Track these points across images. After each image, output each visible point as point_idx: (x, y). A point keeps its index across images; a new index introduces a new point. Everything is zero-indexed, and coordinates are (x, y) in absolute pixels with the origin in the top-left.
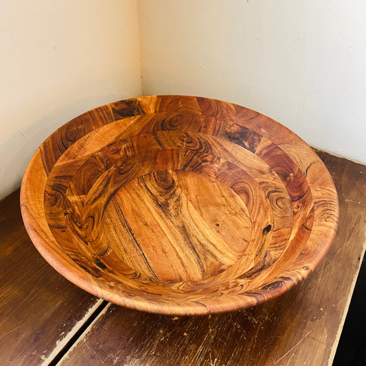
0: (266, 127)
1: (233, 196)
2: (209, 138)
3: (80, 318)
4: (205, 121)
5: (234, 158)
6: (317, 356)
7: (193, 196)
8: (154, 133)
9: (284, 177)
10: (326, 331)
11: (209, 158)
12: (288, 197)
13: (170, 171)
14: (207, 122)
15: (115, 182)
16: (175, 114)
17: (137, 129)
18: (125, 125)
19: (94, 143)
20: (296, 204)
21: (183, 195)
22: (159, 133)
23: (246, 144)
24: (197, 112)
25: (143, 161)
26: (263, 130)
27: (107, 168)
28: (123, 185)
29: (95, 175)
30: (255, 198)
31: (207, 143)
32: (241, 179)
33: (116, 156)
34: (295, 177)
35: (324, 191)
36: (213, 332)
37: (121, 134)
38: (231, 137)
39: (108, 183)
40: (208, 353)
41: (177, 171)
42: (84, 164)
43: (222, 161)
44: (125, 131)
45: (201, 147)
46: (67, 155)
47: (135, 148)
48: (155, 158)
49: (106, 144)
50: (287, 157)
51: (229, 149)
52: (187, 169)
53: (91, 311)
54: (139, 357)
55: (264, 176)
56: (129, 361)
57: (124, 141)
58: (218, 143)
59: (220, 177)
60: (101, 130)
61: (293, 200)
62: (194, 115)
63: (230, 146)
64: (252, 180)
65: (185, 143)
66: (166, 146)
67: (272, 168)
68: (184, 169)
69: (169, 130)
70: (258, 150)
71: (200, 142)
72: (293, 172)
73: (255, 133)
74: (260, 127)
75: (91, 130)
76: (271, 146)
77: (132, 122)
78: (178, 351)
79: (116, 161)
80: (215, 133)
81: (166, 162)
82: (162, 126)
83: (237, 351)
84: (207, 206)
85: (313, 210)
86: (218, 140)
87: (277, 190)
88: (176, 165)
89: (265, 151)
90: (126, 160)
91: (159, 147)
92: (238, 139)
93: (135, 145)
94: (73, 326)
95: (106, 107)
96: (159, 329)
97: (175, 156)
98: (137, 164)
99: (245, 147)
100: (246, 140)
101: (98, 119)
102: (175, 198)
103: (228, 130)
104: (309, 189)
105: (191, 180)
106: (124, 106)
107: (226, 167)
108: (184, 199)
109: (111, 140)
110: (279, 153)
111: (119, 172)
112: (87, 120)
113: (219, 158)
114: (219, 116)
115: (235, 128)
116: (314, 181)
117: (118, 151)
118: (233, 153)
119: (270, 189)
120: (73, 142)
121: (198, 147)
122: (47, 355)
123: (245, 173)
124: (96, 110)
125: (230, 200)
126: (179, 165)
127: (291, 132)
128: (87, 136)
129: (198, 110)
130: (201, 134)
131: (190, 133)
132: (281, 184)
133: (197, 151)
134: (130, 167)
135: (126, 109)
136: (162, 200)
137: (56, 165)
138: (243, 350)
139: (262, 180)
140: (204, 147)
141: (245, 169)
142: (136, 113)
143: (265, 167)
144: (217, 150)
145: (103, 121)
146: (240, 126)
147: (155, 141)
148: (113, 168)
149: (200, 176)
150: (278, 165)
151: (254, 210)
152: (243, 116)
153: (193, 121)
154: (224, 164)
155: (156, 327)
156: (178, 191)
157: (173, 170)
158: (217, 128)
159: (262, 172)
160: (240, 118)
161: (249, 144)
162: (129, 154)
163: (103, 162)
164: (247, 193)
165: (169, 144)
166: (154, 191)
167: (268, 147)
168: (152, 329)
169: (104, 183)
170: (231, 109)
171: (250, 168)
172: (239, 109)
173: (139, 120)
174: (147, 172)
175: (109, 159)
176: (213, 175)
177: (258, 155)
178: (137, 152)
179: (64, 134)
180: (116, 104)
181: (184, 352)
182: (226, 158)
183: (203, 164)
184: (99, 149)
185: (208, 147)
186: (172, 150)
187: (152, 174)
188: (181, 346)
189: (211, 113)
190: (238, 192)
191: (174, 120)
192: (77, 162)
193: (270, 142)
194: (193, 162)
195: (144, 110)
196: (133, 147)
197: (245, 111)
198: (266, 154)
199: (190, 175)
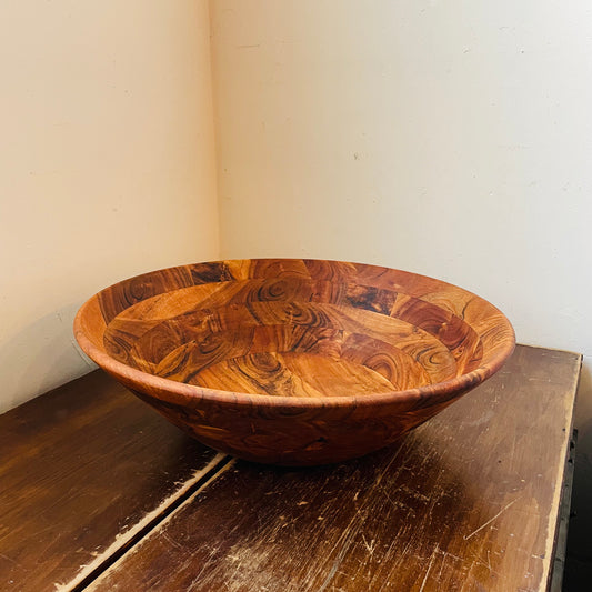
0: (400, 282)
1: (368, 373)
2: (325, 307)
3: (152, 509)
4: (317, 286)
5: (362, 327)
6: (528, 527)
7: (310, 377)
8: (248, 305)
9: (435, 330)
10: (535, 501)
11: (328, 333)
12: (446, 348)
13: (274, 354)
14: (320, 288)
15: (195, 362)
16: (275, 281)
17: (225, 298)
18: (208, 291)
19: (165, 308)
20: (457, 351)
21: (294, 376)
22: (255, 305)
23: (377, 307)
24: (305, 277)
25: (234, 340)
26: (397, 286)
27: (184, 341)
28: (208, 366)
29: (168, 346)
30: (399, 367)
31: (322, 314)
32: (375, 351)
33: (196, 329)
34: (450, 325)
35: (489, 322)
36: (363, 514)
37: (203, 303)
38: (355, 303)
39: (184, 361)
40: (359, 536)
41: (283, 353)
42: (153, 330)
43: (346, 334)
44: (208, 299)
45: (315, 320)
46: (130, 312)
47: (223, 322)
48: (251, 336)
49: (183, 311)
50: (435, 308)
51: (355, 318)
52: (297, 350)
53: (168, 501)
54: (250, 546)
55: (406, 339)
56: (236, 552)
57: (208, 312)
58: (338, 312)
59: (347, 354)
60: (176, 293)
61: (451, 348)
62: (301, 281)
63: (356, 314)
64: (390, 347)
65: (292, 317)
66: (265, 321)
67: (416, 325)
68: (293, 350)
69: (267, 300)
70: (393, 310)
71: (313, 314)
72: (445, 321)
73: (387, 292)
74: (392, 284)
75: (163, 292)
76: (410, 301)
77: (218, 289)
78: (312, 536)
79: (196, 335)
80: (333, 300)
81: (266, 341)
82: (259, 294)
83: (404, 531)
84: (332, 385)
85: (480, 344)
86: (338, 308)
87: (428, 347)
88: (281, 346)
89: (404, 309)
90: (209, 336)
91: (255, 322)
92: (364, 303)
93: (222, 318)
94: (141, 518)
95: (183, 268)
96: (278, 514)
97: (279, 334)
98: (226, 342)
99: (375, 310)
100: (376, 303)
101: (172, 280)
102: (284, 381)
103: (350, 295)
104: (471, 329)
105: (303, 362)
106: (208, 269)
107: (353, 340)
108: (297, 380)
109: (190, 308)
110: (422, 306)
111: (201, 350)
112: (158, 279)
113: (341, 332)
114: (335, 279)
115: (359, 291)
116: (474, 320)
117: (198, 323)
118: (361, 321)
119: (419, 351)
120: (140, 300)
121: (310, 320)
122: (101, 551)
123: (381, 342)
124: (170, 269)
125: (365, 378)
126: (286, 346)
127: (434, 280)
128: (157, 297)
129: (306, 275)
130: (313, 304)
131: (297, 304)
132: (431, 339)
133: (310, 326)
134: (216, 345)
135: (210, 273)
136: (265, 382)
137: (117, 318)
138: (412, 529)
139: (405, 344)
140: (318, 320)
141: (379, 337)
142: (222, 277)
143: (408, 327)
144: (337, 320)
145: (178, 284)
146: (366, 288)
147: (249, 314)
148: (192, 343)
149: (316, 357)
150: (423, 320)
151: (400, 382)
152: (368, 275)
153: (300, 288)
154: (349, 338)
155: (273, 513)
156: (288, 373)
157: (277, 351)
158: (335, 294)
159: (404, 335)
160: (363, 277)
161: (381, 306)
162: (215, 328)
163: (177, 332)
164: (387, 366)
165: (269, 319)
166: (253, 375)
167: (408, 303)
168: (268, 516)
169: (181, 359)
170: (351, 268)
171: (388, 335)
172: (361, 268)
173: (226, 287)
174: (240, 353)
175: (186, 331)
176: (335, 354)
177: (395, 316)
178: (225, 327)
179: (127, 289)
180: (196, 266)
181: (322, 536)
182: (350, 329)
183: (320, 342)
184: (172, 316)
185: (325, 320)
186: (274, 326)
187: (248, 357)
188: (316, 530)
189: (324, 277)
190: (374, 368)
191: (275, 287)
192: (143, 323)
193: (408, 298)
194: (305, 341)
195: (234, 275)
196: (219, 320)
197: (368, 269)
198: (406, 313)
199: (302, 357)
